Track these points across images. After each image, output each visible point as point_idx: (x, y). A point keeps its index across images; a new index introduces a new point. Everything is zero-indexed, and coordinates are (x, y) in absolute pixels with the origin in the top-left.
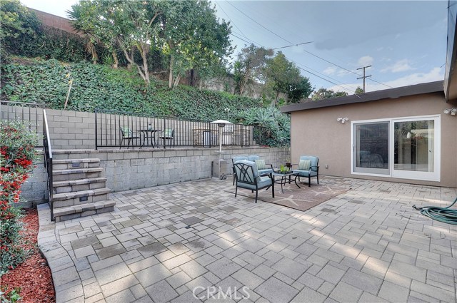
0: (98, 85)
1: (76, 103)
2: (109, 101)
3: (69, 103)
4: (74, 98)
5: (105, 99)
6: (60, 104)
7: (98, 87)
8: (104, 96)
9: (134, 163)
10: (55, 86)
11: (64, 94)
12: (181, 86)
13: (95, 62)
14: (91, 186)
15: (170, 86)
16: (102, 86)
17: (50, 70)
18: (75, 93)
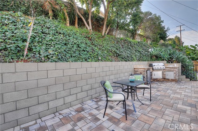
0: (57, 32)
1: (38, 49)
2: (69, 46)
3: (30, 50)
4: (36, 44)
5: (65, 44)
6: (19, 51)
7: (57, 34)
8: (64, 42)
10: (15, 32)
11: (24, 41)
13: (51, 18)
15: (103, 34)
16: (60, 33)
17: (15, 24)
18: (37, 39)
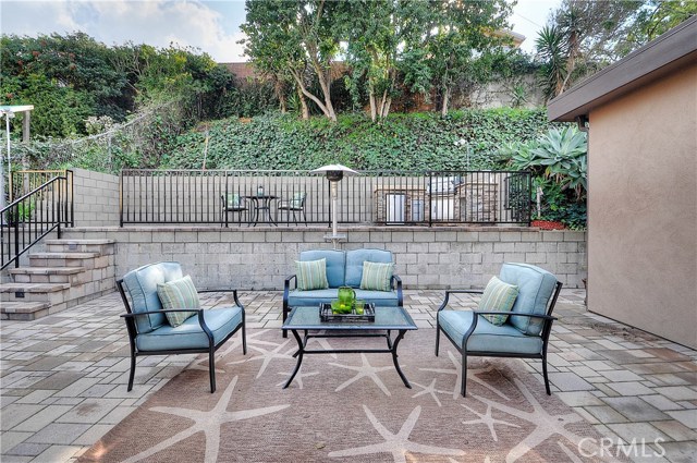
9: (169, 249)
12: (391, 115)
13: (284, 109)
14: (53, 278)
15: (373, 119)
